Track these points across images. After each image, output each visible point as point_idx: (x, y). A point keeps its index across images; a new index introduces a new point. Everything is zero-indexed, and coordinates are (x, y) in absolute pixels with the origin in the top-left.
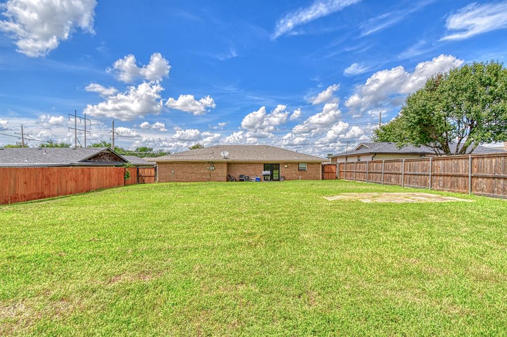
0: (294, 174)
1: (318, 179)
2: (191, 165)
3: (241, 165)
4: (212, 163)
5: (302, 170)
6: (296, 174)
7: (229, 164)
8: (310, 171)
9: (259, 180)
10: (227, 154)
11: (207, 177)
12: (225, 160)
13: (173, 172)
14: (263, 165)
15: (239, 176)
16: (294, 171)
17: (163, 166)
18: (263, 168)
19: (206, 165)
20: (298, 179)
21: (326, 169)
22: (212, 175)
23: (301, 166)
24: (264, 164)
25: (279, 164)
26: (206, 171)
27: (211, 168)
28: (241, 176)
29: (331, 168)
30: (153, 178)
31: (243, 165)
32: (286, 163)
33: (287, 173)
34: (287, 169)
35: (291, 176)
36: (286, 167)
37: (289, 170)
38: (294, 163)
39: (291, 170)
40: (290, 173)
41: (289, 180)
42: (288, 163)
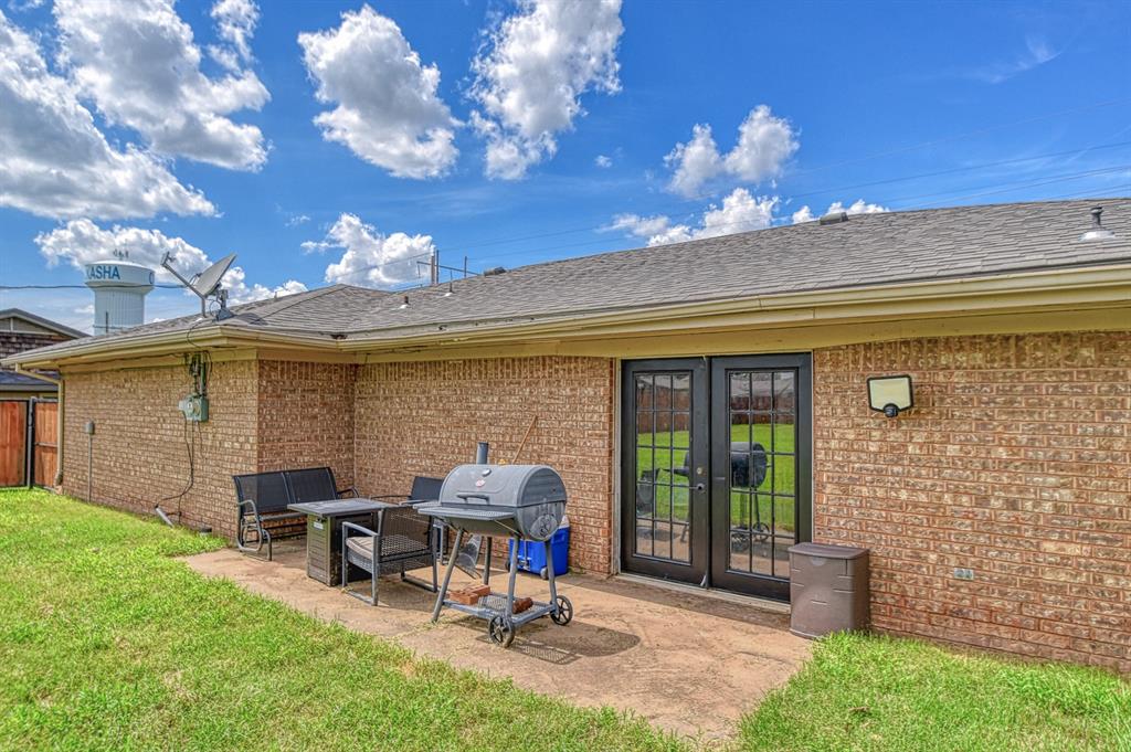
4: (195, 367)
13: (88, 428)
16: (1053, 470)
19: (179, 384)
22: (198, 464)
24: (632, 370)
25: (803, 365)
26: (179, 431)
32: (906, 343)
33: (923, 498)
34: (919, 438)
35: (1002, 560)
36: (893, 411)
37: (952, 450)
38: (1056, 337)
39: (1002, 453)
40: (982, 501)
41: (958, 613)
42: (934, 341)
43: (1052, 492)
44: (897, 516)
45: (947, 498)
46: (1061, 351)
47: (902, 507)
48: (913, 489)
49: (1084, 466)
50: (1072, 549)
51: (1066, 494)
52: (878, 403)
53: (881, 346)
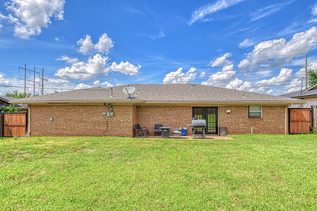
0: (242, 123)
1: (281, 132)
2: (78, 108)
3: (157, 110)
4: (110, 106)
5: (254, 117)
6: (245, 123)
7: (139, 108)
8: (268, 118)
9: (185, 133)
10: (132, 90)
11: (102, 128)
12: (129, 100)
13: (51, 119)
14: (191, 110)
15: (154, 126)
16: (241, 118)
17: (38, 110)
18: (191, 114)
19: (100, 109)
20: (248, 132)
21: (294, 116)
22: (110, 125)
23: (253, 110)
24: (194, 108)
25: (217, 108)
26: (101, 119)
27: (108, 114)
28: (157, 127)
29: (302, 113)
30: (24, 128)
31: (161, 110)
32: (229, 106)
33: (230, 121)
34: (230, 115)
35: (237, 126)
36: (229, 113)
37: (233, 117)
38: (242, 106)
39: (237, 117)
40: (236, 121)
41: (234, 132)
42: (231, 106)
43: (241, 120)
44: (228, 124)
45: (232, 121)
46: (242, 107)
47: (228, 122)
48: (229, 121)
49: (244, 117)
50: (243, 125)
51: (242, 120)
52: (227, 112)
53: (226, 106)
